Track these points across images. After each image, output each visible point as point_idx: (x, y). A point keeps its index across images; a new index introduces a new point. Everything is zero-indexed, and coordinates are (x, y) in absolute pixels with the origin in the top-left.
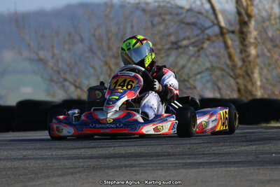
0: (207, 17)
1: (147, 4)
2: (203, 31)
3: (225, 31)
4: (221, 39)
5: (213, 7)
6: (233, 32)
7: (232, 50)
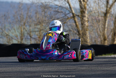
0: (67, 9)
1: (42, 3)
2: (66, 15)
3: (75, 15)
4: (73, 19)
5: (69, 5)
6: (78, 16)
7: (77, 24)
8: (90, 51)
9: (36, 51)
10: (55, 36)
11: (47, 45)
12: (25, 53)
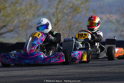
8: (85, 52)
9: (19, 55)
10: (42, 36)
11: (32, 47)
12: (7, 56)
